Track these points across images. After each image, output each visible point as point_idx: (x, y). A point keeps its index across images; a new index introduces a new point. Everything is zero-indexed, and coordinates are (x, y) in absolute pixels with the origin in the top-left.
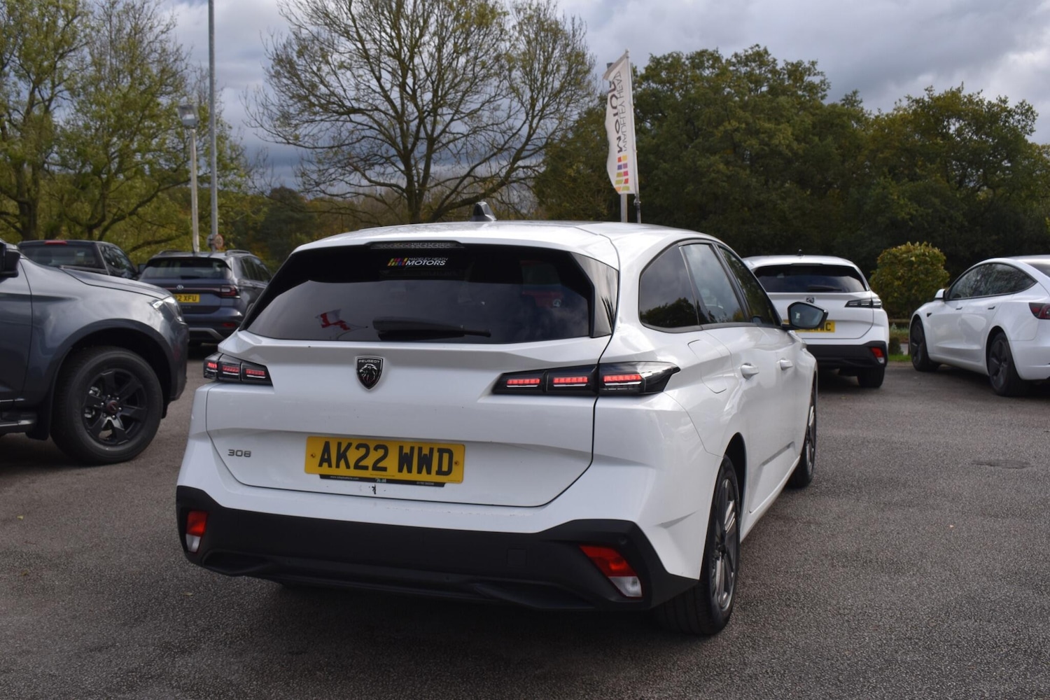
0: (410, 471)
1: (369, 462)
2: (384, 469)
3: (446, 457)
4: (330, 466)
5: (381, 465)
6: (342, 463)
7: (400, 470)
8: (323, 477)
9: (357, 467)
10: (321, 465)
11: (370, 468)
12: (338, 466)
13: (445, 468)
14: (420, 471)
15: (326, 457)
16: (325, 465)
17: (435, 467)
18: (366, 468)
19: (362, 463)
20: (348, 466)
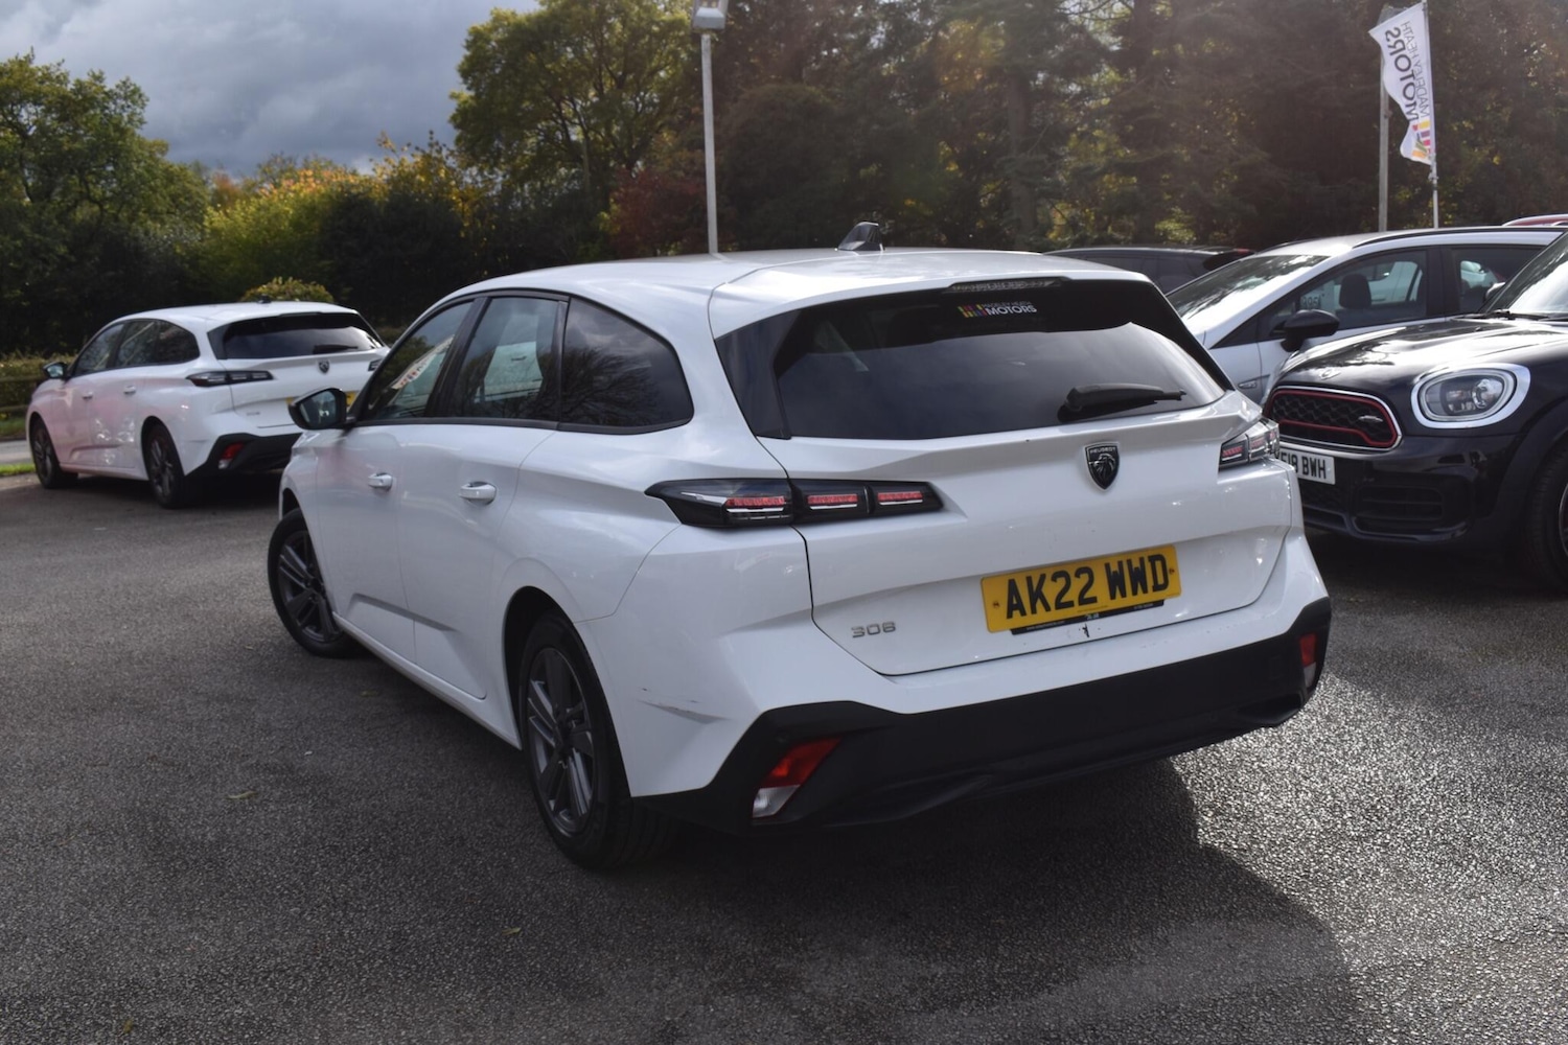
0: (1124, 595)
1: (1072, 595)
2: (1093, 600)
3: (1158, 564)
4: (1023, 613)
5: (1088, 595)
6: (1039, 605)
7: (1113, 597)
8: (1016, 631)
9: (1060, 605)
10: (1010, 616)
11: (1076, 603)
12: (1034, 611)
13: (1161, 581)
14: (1135, 593)
15: (1015, 602)
16: (1016, 613)
17: (1150, 583)
18: (1070, 604)
19: (1065, 599)
20: (1048, 608)
